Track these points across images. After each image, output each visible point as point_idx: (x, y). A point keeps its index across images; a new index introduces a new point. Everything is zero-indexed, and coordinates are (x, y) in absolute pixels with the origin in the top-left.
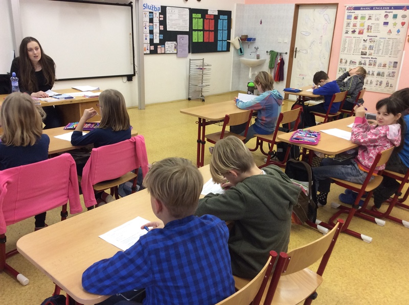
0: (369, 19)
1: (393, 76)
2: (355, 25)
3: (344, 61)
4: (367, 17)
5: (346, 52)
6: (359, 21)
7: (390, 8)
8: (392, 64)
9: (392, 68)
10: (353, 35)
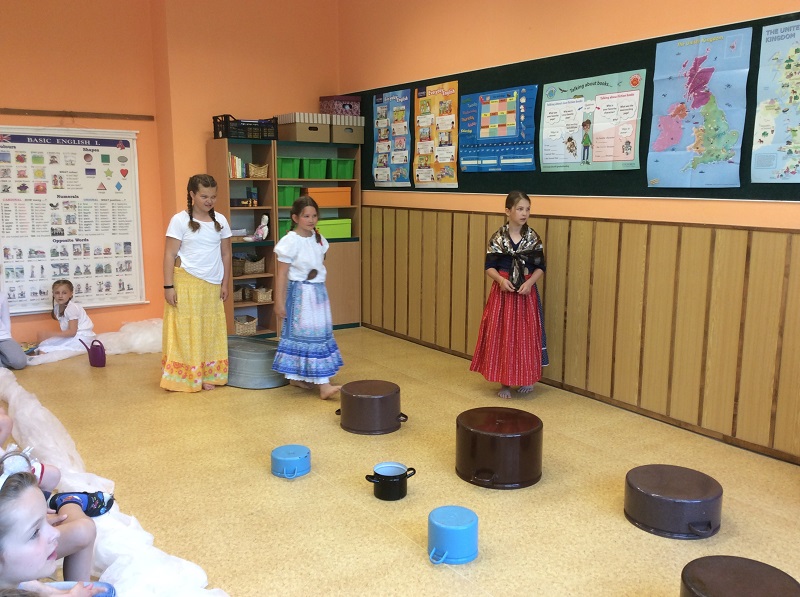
0: (52, 162)
1: (129, 269)
2: (21, 175)
3: (13, 253)
4: (47, 159)
5: (13, 232)
6: (29, 166)
7: (93, 142)
8: (122, 248)
9: (123, 254)
10: (23, 196)
